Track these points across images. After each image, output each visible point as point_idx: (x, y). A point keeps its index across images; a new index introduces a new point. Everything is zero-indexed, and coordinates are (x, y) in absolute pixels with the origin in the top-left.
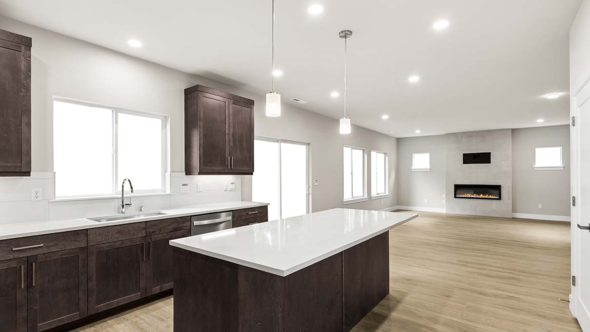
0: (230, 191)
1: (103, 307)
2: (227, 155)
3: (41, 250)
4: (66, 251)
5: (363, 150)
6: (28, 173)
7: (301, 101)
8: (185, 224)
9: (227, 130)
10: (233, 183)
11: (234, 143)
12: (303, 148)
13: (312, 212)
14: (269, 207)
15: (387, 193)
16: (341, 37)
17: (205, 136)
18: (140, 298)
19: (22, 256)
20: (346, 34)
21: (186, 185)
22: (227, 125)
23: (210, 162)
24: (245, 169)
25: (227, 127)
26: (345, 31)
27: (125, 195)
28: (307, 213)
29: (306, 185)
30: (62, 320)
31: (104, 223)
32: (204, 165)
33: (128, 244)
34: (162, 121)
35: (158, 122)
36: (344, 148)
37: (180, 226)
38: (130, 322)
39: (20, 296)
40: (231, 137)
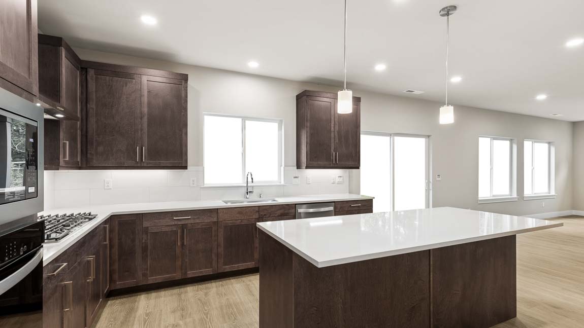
0: (338, 183)
1: (227, 268)
2: (332, 151)
3: (189, 220)
4: (203, 224)
5: (511, 140)
6: (185, 168)
7: (416, 91)
8: (290, 211)
9: (332, 128)
10: (341, 177)
11: (340, 139)
12: (422, 142)
13: (433, 207)
14: (374, 201)
15: (553, 193)
16: (443, 15)
17: (312, 135)
18: (254, 267)
19: (179, 223)
20: (448, 11)
21: (297, 177)
22: (333, 123)
23: (315, 157)
24: (351, 163)
25: (332, 125)
26: (447, 7)
27: (249, 185)
28: (426, 208)
29: (426, 179)
30: (202, 272)
31: (229, 205)
32: (310, 160)
33: (245, 222)
34: (279, 124)
35: (275, 125)
36: (480, 138)
37: (286, 212)
38: (245, 284)
39: (178, 250)
40: (336, 135)
